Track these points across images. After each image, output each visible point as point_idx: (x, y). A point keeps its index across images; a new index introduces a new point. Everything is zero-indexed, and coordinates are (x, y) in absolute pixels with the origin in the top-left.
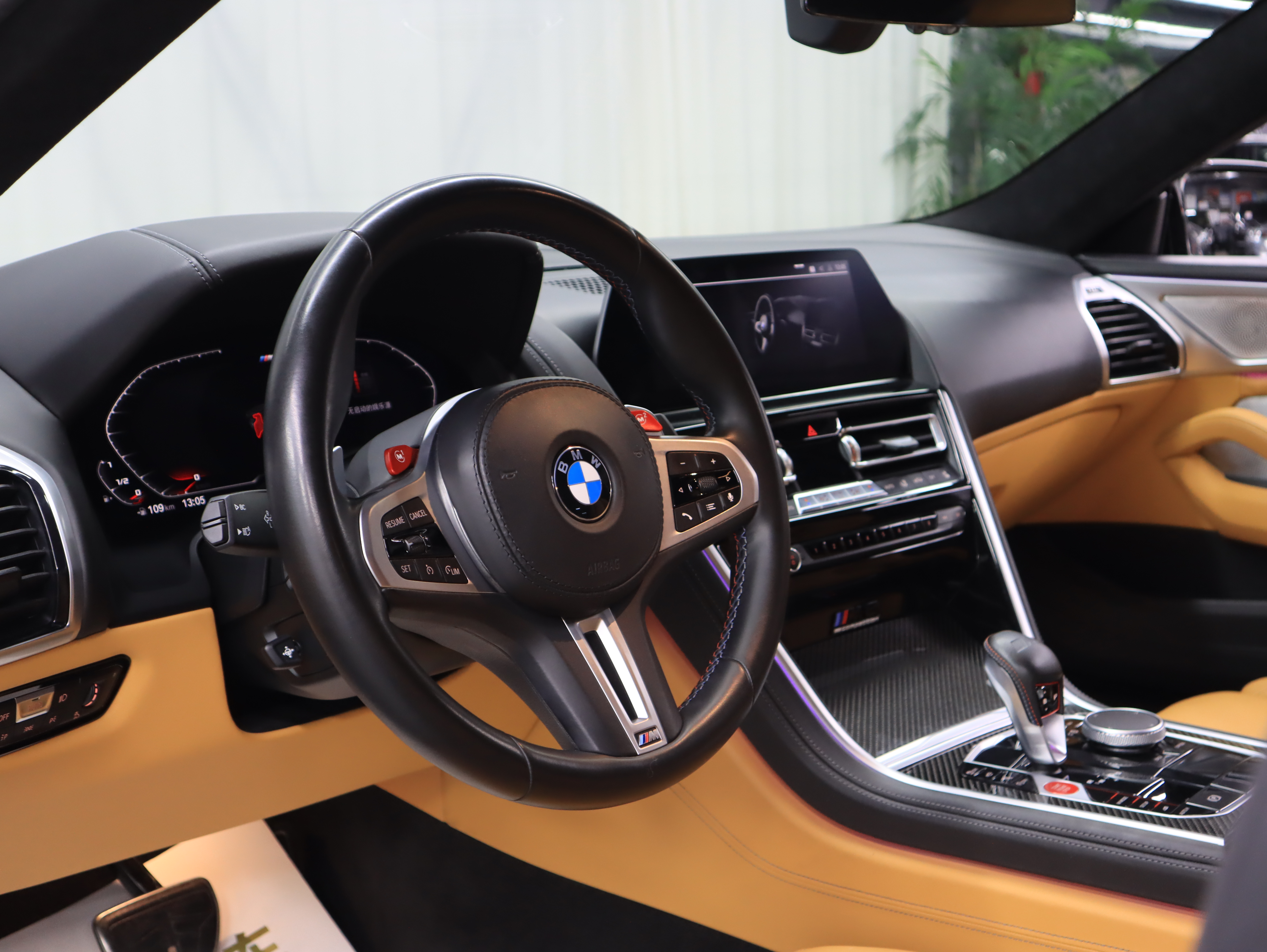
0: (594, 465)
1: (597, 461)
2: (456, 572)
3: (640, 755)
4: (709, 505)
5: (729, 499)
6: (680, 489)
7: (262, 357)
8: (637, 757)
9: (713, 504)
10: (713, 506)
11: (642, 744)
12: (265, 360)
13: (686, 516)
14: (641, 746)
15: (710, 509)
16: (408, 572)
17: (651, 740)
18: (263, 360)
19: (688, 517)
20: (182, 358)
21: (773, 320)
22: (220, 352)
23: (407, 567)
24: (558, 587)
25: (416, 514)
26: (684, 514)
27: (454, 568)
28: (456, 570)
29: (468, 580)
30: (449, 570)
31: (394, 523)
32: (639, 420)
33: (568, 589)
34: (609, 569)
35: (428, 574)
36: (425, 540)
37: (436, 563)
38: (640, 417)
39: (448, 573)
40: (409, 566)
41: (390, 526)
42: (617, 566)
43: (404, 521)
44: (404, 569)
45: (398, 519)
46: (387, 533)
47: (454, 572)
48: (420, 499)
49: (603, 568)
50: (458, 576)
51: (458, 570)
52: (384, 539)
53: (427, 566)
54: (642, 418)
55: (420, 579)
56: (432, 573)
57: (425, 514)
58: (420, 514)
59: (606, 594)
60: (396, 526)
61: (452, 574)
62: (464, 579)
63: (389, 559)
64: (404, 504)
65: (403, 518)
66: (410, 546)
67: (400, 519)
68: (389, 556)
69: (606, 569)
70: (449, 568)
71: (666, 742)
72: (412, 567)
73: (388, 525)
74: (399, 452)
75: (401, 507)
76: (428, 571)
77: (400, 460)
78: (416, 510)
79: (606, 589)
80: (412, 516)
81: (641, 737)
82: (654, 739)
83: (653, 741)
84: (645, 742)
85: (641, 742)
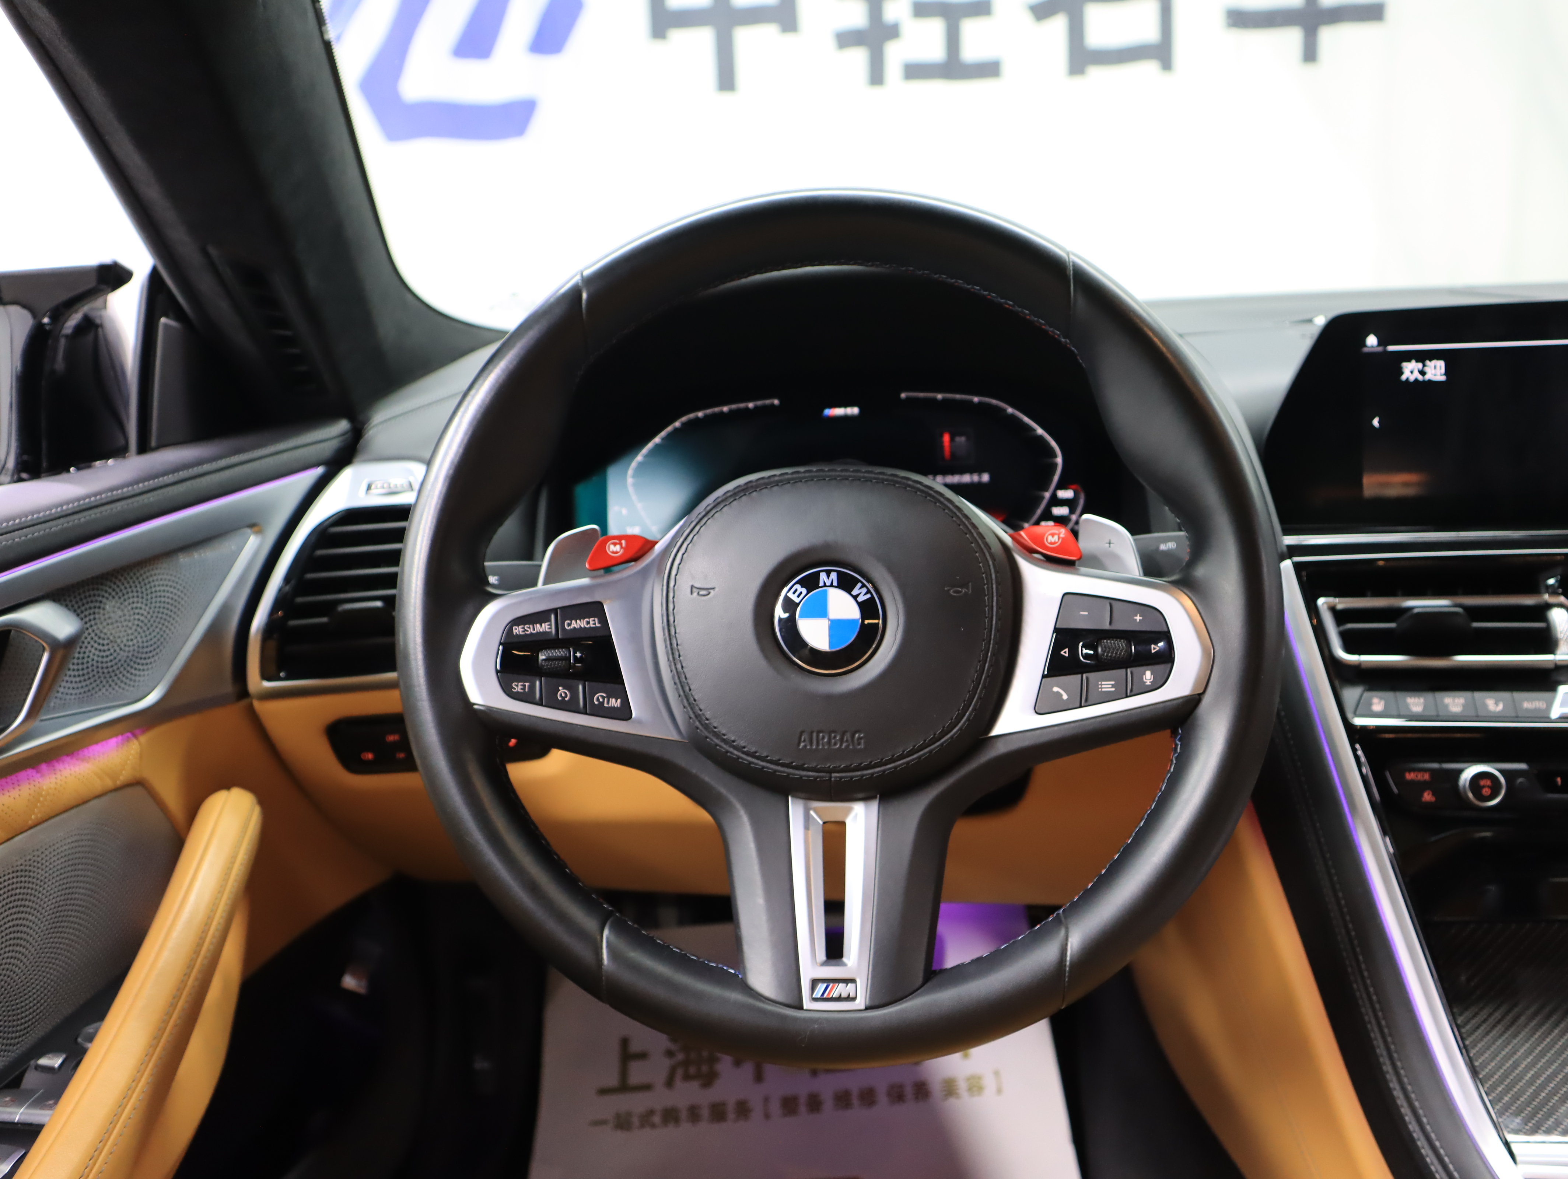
0: (855, 597)
1: (864, 590)
2: (615, 703)
3: (807, 1010)
4: (1103, 683)
5: (1145, 680)
6: (1064, 651)
8: (801, 1011)
9: (1113, 683)
10: (1110, 686)
11: (819, 996)
13: (1058, 692)
14: (816, 1000)
15: (1103, 690)
16: (522, 691)
17: (838, 996)
19: (1061, 695)
23: (524, 686)
24: (747, 754)
25: (578, 621)
26: (1056, 689)
27: (612, 698)
28: (614, 700)
29: (634, 715)
30: (601, 700)
31: (530, 629)
32: (1050, 539)
33: (763, 759)
34: (841, 745)
35: (560, 698)
36: (575, 657)
37: (581, 687)
38: (1053, 535)
39: (596, 703)
40: (527, 684)
41: (521, 633)
42: (859, 744)
43: (550, 628)
44: (518, 687)
45: (541, 625)
46: (510, 640)
47: (608, 703)
48: (600, 605)
49: (829, 742)
50: (613, 709)
51: (619, 701)
52: (501, 647)
53: (560, 688)
54: (1056, 537)
55: (540, 704)
56: (567, 699)
57: (598, 625)
58: (588, 623)
59: (831, 777)
60: (531, 634)
61: (606, 705)
62: (624, 713)
63: (497, 672)
64: (561, 608)
65: (550, 625)
66: (543, 660)
67: (543, 625)
68: (498, 668)
69: (835, 744)
70: (603, 698)
71: (863, 1007)
72: (532, 687)
73: (518, 630)
74: (617, 541)
75: (555, 611)
76: (561, 695)
77: (613, 552)
78: (581, 618)
79: (830, 771)
80: (569, 625)
81: (821, 987)
82: (843, 996)
83: (839, 999)
84: (825, 996)
85: (818, 993)
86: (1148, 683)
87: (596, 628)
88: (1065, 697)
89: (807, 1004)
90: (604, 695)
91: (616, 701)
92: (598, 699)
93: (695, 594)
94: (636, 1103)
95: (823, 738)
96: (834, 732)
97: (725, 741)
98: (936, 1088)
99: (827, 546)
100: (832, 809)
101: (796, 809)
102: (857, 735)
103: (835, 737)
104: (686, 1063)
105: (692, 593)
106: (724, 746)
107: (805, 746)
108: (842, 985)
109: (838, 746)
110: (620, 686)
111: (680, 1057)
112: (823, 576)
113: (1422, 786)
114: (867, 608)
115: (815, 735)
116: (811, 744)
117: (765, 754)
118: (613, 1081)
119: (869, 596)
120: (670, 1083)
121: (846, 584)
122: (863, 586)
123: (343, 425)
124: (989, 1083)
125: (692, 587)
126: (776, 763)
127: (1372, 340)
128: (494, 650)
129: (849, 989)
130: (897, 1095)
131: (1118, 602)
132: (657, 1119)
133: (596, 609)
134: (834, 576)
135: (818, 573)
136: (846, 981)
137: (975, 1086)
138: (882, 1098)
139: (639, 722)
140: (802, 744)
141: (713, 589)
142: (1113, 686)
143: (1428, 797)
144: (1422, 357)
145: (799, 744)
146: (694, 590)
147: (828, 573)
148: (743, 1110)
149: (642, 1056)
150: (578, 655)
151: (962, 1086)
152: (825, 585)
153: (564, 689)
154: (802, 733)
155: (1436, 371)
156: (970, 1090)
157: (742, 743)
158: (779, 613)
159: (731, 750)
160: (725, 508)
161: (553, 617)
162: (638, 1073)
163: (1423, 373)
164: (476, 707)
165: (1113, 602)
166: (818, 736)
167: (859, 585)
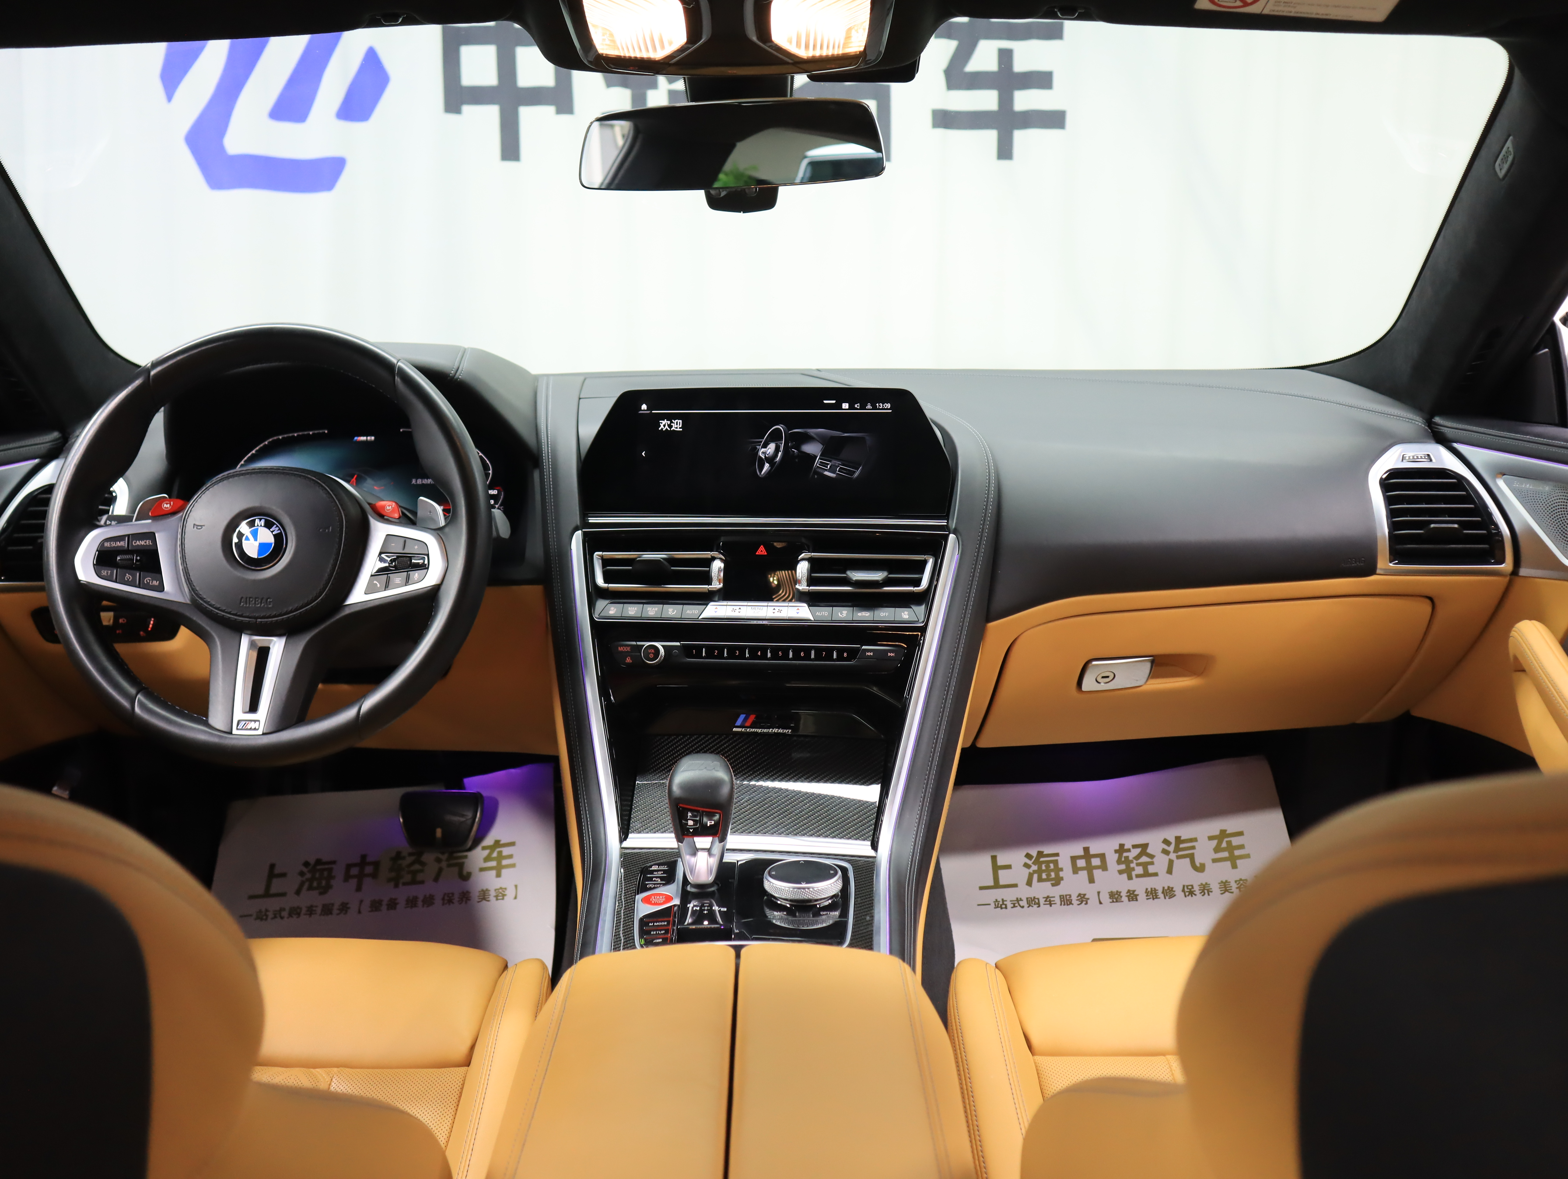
0: (272, 532)
1: (278, 528)
3: (235, 734)
4: (396, 579)
5: (415, 577)
7: (356, 438)
8: (232, 735)
11: (241, 728)
12: (358, 440)
14: (240, 730)
15: (396, 582)
16: (106, 575)
18: (356, 440)
19: (377, 585)
20: (313, 432)
21: (782, 449)
22: (326, 432)
24: (216, 608)
25: (140, 541)
26: (375, 582)
27: (154, 580)
28: (155, 582)
29: (165, 590)
30: (148, 581)
31: (113, 544)
32: (388, 508)
33: (223, 611)
34: (261, 604)
35: (126, 579)
36: (136, 559)
37: (138, 574)
38: (389, 506)
39: (146, 582)
40: (109, 572)
41: (109, 546)
42: (270, 605)
43: (125, 544)
44: (104, 573)
45: (120, 543)
46: (103, 549)
47: (152, 583)
48: (154, 534)
49: (255, 603)
50: (155, 586)
51: (158, 582)
52: (97, 552)
53: (127, 574)
54: (390, 507)
55: (116, 581)
56: (130, 580)
57: (150, 543)
58: (145, 542)
59: (256, 621)
60: (114, 546)
61: (151, 584)
62: (161, 588)
63: (94, 565)
64: (132, 534)
65: (125, 542)
66: (119, 560)
67: (121, 542)
68: (95, 563)
69: (258, 604)
70: (149, 580)
71: (261, 733)
72: (112, 573)
73: (107, 544)
74: (168, 502)
75: (128, 536)
76: (127, 578)
77: (165, 508)
78: (142, 540)
79: (257, 618)
80: (135, 543)
81: (242, 724)
82: (252, 728)
83: (251, 729)
84: (244, 728)
85: (240, 727)
86: (416, 579)
87: (150, 545)
88: (379, 586)
89: (235, 731)
90: (150, 579)
91: (156, 582)
92: (147, 581)
93: (195, 528)
94: (273, 904)
95: (252, 601)
96: (258, 598)
97: (205, 602)
98: (475, 895)
99: (260, 508)
100: (261, 640)
101: (245, 640)
102: (269, 600)
103: (258, 601)
104: (311, 880)
105: (194, 528)
106: (205, 604)
107: (243, 605)
108: (253, 723)
109: (259, 605)
110: (158, 575)
111: (308, 876)
112: (257, 521)
113: (626, 654)
114: (278, 538)
115: (248, 599)
116: (246, 604)
117: (224, 608)
118: (261, 890)
119: (279, 531)
120: (298, 892)
121: (268, 525)
122: (277, 526)
123: (55, 435)
124: (510, 893)
125: (194, 525)
126: (229, 613)
127: (644, 407)
128: (93, 552)
129: (256, 725)
130: (448, 899)
131: (409, 539)
132: (285, 914)
133: (151, 536)
134: (263, 522)
135: (255, 520)
136: (255, 721)
137: (501, 894)
138: (438, 901)
139: (167, 593)
140: (242, 604)
141: (204, 526)
142: (400, 580)
143: (628, 660)
144: (670, 417)
145: (240, 604)
146: (195, 526)
147: (260, 520)
148: (344, 908)
149: (283, 875)
150: (138, 558)
151: (493, 893)
152: (258, 526)
153: (129, 574)
154: (242, 598)
155: (677, 425)
156: (497, 897)
157: (214, 603)
158: (235, 540)
159: (208, 606)
160: (215, 486)
161: (127, 538)
162: (277, 886)
163: (670, 426)
164: (82, 582)
165: (407, 539)
166: (249, 600)
167: (275, 526)
